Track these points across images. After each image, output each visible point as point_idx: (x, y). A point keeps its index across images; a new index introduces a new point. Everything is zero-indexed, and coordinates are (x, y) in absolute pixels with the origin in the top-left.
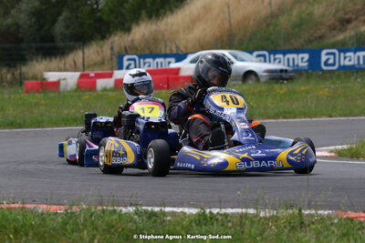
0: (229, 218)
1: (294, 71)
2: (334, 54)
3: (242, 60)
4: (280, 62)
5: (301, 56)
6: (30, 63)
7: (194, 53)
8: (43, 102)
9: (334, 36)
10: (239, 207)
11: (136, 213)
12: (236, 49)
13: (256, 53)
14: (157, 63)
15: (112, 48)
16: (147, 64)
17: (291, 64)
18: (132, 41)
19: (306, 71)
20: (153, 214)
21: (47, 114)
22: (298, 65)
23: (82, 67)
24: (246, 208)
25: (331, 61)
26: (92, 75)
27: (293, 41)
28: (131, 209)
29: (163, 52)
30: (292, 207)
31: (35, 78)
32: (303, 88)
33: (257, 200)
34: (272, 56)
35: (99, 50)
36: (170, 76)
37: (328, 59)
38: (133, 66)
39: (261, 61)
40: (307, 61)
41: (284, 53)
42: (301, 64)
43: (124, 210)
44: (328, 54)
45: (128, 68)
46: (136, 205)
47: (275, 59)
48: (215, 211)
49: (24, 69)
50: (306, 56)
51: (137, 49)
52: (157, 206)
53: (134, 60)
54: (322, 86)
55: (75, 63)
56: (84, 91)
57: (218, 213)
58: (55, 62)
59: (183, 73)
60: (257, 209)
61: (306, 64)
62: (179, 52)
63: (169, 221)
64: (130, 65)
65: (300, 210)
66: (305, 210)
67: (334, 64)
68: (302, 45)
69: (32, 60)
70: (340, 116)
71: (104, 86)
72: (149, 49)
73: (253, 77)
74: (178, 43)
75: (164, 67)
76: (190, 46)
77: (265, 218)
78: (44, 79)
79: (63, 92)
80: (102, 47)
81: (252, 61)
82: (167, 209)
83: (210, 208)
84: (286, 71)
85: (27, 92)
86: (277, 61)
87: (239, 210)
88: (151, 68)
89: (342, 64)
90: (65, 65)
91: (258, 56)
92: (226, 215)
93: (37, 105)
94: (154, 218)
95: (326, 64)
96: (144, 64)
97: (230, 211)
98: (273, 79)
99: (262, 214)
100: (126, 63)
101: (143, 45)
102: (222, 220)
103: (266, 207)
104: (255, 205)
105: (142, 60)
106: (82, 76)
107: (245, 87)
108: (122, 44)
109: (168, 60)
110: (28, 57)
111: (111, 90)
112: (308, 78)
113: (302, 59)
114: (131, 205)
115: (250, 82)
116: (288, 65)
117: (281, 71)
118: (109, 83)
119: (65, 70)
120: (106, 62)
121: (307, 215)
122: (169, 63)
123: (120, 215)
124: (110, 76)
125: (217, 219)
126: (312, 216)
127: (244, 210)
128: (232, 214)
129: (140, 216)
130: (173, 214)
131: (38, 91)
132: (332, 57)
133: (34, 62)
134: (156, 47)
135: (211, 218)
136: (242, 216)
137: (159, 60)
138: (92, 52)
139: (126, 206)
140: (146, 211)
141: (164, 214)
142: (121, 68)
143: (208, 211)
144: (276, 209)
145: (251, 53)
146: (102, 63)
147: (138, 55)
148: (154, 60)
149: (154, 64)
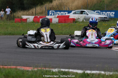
1: (109, 18)
4: (104, 15)
5: (112, 13)
6: (17, 12)
8: (21, 26)
13: (96, 11)
14: (61, 13)
15: (46, 8)
16: (58, 14)
17: (108, 15)
18: (53, 5)
20: (65, 72)
21: (23, 30)
22: (110, 16)
23: (35, 14)
26: (39, 17)
28: (57, 70)
29: (63, 10)
31: (18, 17)
32: (113, 24)
34: (102, 12)
36: (66, 18)
38: (53, 14)
39: (98, 14)
42: (112, 16)
45: (51, 15)
47: (103, 14)
49: (15, 14)
50: (114, 13)
51: (54, 8)
53: (53, 12)
55: (33, 13)
56: (35, 23)
58: (25, 12)
59: (70, 17)
62: (69, 10)
64: (52, 14)
68: (112, 9)
69: (17, 11)
72: (58, 8)
74: (69, 7)
75: (63, 15)
76: (73, 8)
78: (22, 18)
79: (29, 23)
80: (42, 7)
84: (106, 18)
85: (15, 22)
86: (104, 14)
88: (59, 15)
90: (29, 13)
91: (97, 12)
93: (19, 27)
96: (57, 14)
98: (102, 20)
101: (56, 7)
105: (56, 12)
106: (35, 17)
108: (49, 7)
109: (65, 13)
110: (16, 10)
116: (107, 16)
117: (105, 18)
119: (29, 15)
120: (43, 13)
122: (66, 14)
131: (19, 22)
133: (18, 12)
134: (61, 8)
138: (38, 9)
142: (49, 15)
146: (42, 13)
147: (55, 11)
148: (60, 12)
149: (60, 14)
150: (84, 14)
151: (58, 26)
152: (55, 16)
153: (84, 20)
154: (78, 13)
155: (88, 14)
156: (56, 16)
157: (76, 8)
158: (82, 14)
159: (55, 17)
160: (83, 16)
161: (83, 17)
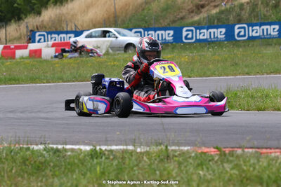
0: (114, 153)
1: (163, 43)
2: (192, 31)
3: (124, 35)
5: (167, 32)
7: (88, 30)
9: (192, 17)
10: (121, 145)
11: (45, 150)
12: (120, 27)
13: (134, 30)
14: (61, 38)
15: (27, 27)
16: (53, 39)
17: (160, 38)
18: (42, 21)
19: (172, 43)
20: (58, 150)
22: (165, 39)
23: (5, 41)
24: (126, 145)
25: (190, 36)
26: (12, 47)
27: (161, 21)
28: (41, 147)
29: (65, 30)
30: (160, 144)
32: (169, 56)
33: (135, 140)
34: (146, 32)
35: (18, 28)
37: (188, 34)
38: (42, 40)
39: (138, 36)
40: (172, 36)
41: (155, 30)
42: (167, 38)
43: (36, 148)
44: (187, 31)
45: (39, 42)
46: (45, 144)
47: (148, 35)
48: (104, 148)
50: (172, 32)
51: (46, 28)
52: (61, 144)
53: (44, 35)
54: (184, 55)
56: (7, 59)
57: (106, 150)
60: (134, 146)
61: (171, 38)
62: (77, 30)
63: (69, 155)
64: (40, 39)
65: (167, 147)
66: (171, 146)
67: (192, 38)
68: (169, 24)
70: (197, 77)
71: (21, 55)
72: (55, 27)
73: (132, 48)
74: (76, 22)
75: (66, 41)
76: (85, 25)
77: (141, 153)
80: (19, 26)
81: (131, 36)
82: (68, 147)
83: (100, 145)
87: (121, 147)
88: (56, 41)
89: (198, 38)
91: (136, 32)
92: (111, 151)
94: (58, 153)
95: (186, 38)
96: (51, 38)
97: (114, 148)
99: (139, 150)
100: (37, 38)
101: (50, 24)
102: (108, 155)
103: (141, 145)
104: (134, 143)
105: (49, 36)
106: (4, 48)
107: (126, 55)
108: (35, 24)
109: (69, 35)
111: (26, 58)
112: (173, 48)
113: (169, 34)
114: (41, 143)
115: (130, 52)
118: (25, 53)
120: (23, 38)
121: (172, 150)
122: (70, 38)
123: (33, 151)
124: (26, 47)
125: (105, 154)
126: (175, 151)
127: (125, 147)
128: (117, 150)
129: (47, 152)
130: (72, 150)
132: (190, 33)
134: (60, 26)
135: (100, 153)
136: (124, 152)
137: (62, 36)
138: (13, 29)
139: (37, 145)
140: (52, 149)
141: (66, 150)
142: (34, 42)
143: (98, 148)
144: (148, 146)
145: (131, 30)
146: (19, 38)
147: (46, 32)
148: (58, 35)
149: (58, 38)
150: (109, 36)
151: (55, 64)
152: (48, 44)
153: (110, 51)
154: (97, 35)
155: (117, 38)
156: (50, 43)
157: (91, 25)
158: (105, 36)
159: (48, 46)
160: (106, 41)
161: (106, 43)
